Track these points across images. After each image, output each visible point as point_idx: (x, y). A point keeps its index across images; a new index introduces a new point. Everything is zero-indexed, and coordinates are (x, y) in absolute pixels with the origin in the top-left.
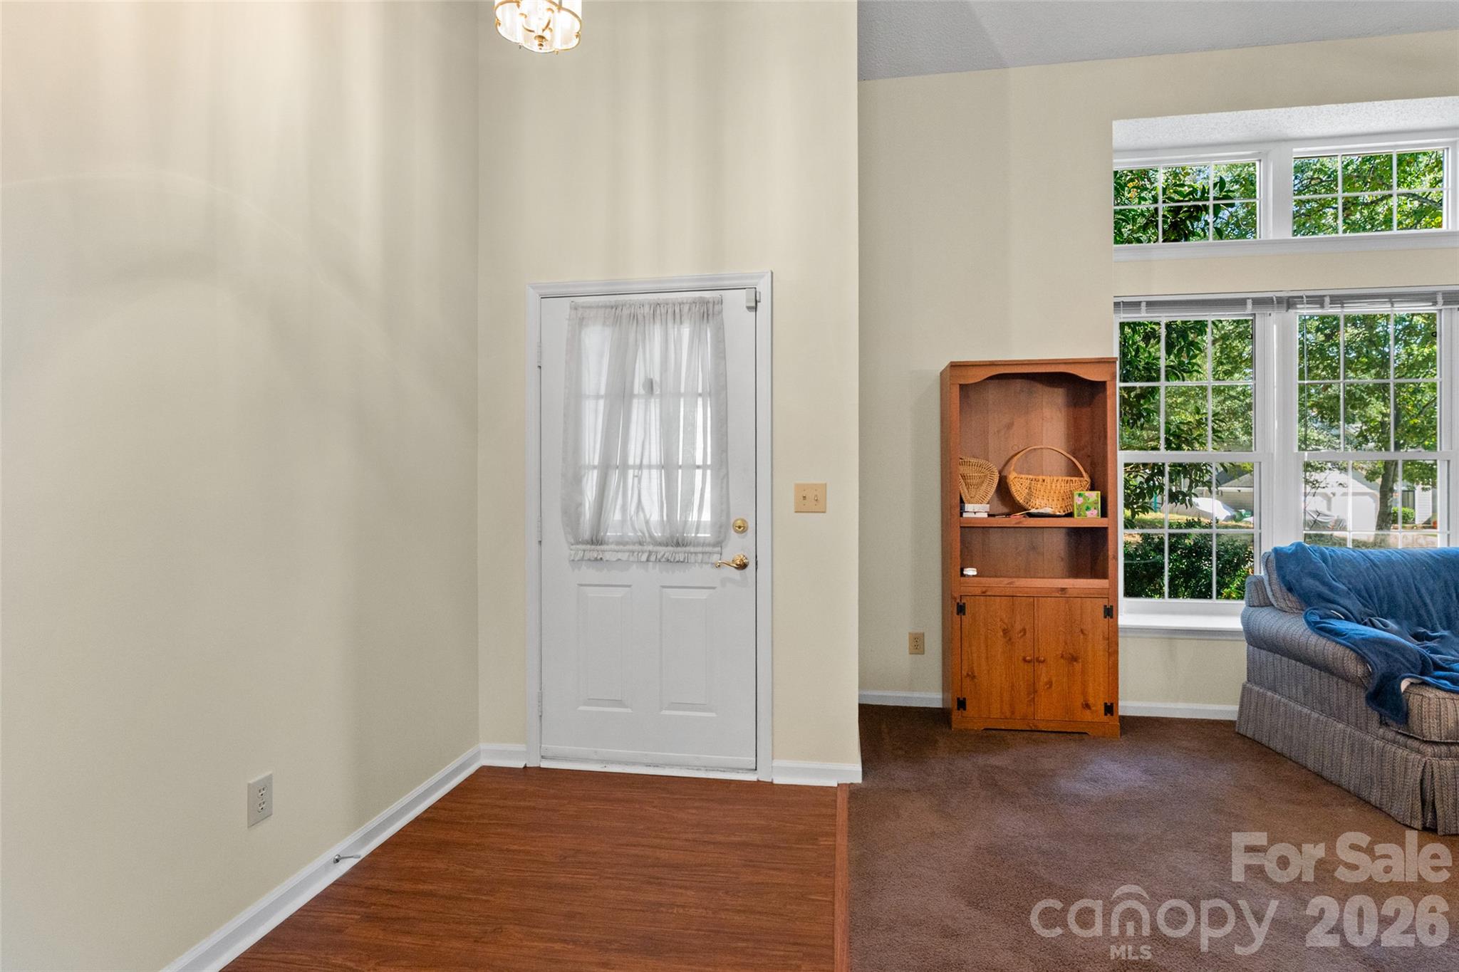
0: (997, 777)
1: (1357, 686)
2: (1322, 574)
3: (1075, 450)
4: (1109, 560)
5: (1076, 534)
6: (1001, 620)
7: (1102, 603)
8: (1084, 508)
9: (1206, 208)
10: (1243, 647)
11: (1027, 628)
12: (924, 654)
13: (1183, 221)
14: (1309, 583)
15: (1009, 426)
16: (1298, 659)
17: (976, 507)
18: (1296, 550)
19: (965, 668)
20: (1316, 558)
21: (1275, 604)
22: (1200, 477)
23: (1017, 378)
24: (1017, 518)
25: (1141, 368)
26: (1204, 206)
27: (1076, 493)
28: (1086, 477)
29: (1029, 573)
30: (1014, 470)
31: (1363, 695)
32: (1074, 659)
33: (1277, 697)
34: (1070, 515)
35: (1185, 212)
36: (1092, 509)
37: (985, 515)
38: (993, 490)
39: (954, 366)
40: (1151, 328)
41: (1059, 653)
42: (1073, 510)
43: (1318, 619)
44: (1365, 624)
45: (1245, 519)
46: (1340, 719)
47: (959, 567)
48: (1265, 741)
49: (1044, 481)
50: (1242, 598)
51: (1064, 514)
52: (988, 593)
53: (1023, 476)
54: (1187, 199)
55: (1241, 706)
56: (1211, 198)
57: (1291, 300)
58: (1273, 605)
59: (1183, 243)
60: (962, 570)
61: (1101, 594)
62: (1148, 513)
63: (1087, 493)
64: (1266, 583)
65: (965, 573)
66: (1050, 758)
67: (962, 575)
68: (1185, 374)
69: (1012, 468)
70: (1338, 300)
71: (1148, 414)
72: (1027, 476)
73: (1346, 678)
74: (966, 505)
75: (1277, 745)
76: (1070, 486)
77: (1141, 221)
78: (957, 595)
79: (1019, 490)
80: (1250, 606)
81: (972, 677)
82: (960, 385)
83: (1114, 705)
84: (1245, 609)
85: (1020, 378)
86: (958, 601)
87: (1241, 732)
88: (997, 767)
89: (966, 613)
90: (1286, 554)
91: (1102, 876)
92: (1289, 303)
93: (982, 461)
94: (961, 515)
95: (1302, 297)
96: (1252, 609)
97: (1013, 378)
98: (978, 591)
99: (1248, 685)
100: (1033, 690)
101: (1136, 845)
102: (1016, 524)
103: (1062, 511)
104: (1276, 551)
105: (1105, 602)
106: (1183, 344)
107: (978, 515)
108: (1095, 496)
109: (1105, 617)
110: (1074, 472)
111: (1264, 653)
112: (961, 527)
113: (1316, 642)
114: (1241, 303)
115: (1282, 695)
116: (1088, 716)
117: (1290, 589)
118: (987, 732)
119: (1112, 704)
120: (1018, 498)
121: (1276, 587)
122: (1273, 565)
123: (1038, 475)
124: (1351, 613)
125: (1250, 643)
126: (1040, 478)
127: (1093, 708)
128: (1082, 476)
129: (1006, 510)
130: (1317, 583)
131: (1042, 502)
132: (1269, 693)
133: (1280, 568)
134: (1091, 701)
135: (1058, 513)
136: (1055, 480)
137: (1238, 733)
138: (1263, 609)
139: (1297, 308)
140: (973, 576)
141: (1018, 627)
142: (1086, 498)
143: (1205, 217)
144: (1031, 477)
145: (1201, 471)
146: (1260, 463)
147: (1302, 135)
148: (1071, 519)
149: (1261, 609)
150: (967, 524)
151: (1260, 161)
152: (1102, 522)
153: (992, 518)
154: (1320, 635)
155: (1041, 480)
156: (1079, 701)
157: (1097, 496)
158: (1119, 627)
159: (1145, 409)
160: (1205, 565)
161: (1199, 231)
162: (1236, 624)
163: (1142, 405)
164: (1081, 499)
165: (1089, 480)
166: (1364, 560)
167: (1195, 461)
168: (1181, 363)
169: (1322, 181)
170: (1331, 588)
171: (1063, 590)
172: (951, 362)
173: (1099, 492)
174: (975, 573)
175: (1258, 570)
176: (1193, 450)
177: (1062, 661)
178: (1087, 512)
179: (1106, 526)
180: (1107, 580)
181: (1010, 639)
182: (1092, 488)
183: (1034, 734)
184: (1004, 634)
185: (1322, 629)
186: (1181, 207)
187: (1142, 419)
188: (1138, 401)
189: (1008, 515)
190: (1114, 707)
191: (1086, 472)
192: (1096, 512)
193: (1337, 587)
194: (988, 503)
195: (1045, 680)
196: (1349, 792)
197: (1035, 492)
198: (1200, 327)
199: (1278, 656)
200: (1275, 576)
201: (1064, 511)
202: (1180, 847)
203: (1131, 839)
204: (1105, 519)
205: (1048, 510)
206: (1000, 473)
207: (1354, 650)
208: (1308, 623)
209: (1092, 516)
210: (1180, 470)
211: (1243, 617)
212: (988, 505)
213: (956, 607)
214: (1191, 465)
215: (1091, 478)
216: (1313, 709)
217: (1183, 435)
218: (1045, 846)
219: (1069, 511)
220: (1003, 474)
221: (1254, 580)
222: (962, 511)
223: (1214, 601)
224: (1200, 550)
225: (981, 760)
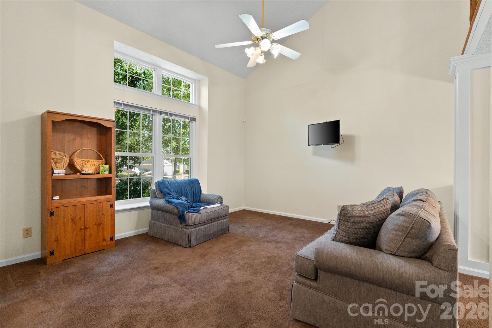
0: (70, 277)
1: (176, 215)
2: (168, 187)
3: (100, 150)
4: (112, 188)
5: (100, 180)
6: (71, 215)
7: (109, 204)
8: (104, 171)
9: (140, 79)
10: (150, 210)
11: (82, 216)
12: (31, 236)
13: (134, 81)
14: (166, 190)
15: (74, 140)
16: (163, 211)
17: (59, 171)
18: (163, 181)
19: (54, 237)
20: (167, 183)
21: (158, 197)
22: (137, 161)
23: (78, 122)
24: (77, 176)
25: (120, 125)
26: (140, 78)
27: (101, 165)
28: (104, 160)
29: (82, 195)
30: (76, 157)
31: (177, 217)
32: (100, 224)
33: (158, 223)
34: (98, 173)
35: (134, 78)
36: (106, 171)
37: (64, 175)
38: (67, 165)
39: (49, 112)
40: (123, 112)
41: (94, 223)
42: (100, 171)
43: (168, 200)
44: (177, 199)
45: (144, 173)
46: (172, 225)
47: (51, 196)
48: (155, 236)
49: (88, 161)
50: (149, 196)
51: (96, 173)
52: (65, 206)
53: (80, 159)
54: (135, 74)
55: (149, 227)
56: (142, 77)
57: (161, 112)
58: (157, 197)
59: (134, 88)
60: (52, 197)
61: (110, 200)
62: (122, 172)
63: (105, 166)
64: (156, 191)
65: (53, 199)
66: (91, 262)
67: (52, 200)
68: (133, 129)
69: (75, 156)
70: (171, 115)
71: (122, 140)
72: (81, 159)
73: (174, 214)
74: (54, 171)
75: (158, 236)
76: (98, 163)
77: (121, 77)
78: (50, 208)
79: (78, 164)
80: (152, 198)
81: (57, 240)
82: (52, 121)
83: (114, 237)
84: (150, 199)
85: (79, 122)
86: (51, 211)
87: (150, 235)
88: (70, 273)
89: (54, 215)
90: (160, 182)
91: (114, 296)
92: (161, 113)
93: (61, 153)
94: (52, 175)
95: (163, 112)
96: (152, 199)
97: (76, 122)
98: (60, 205)
99: (151, 221)
100: (84, 239)
101: (124, 280)
102: (77, 177)
103: (95, 172)
104: (158, 182)
105: (111, 203)
106: (133, 119)
107: (60, 175)
108: (107, 167)
109: (111, 208)
110: (99, 158)
111: (155, 211)
112: (52, 180)
113: (168, 206)
114: (149, 110)
115: (159, 222)
116: (105, 243)
117: (161, 192)
118: (64, 261)
119: (113, 237)
120: (78, 168)
121: (158, 192)
122: (157, 186)
123: (86, 159)
124: (174, 196)
125: (151, 209)
126: (87, 160)
127: (106, 240)
128: (102, 159)
129: (72, 172)
130: (167, 190)
131: (88, 169)
132: (156, 222)
133: (159, 186)
134: (106, 237)
135: (94, 173)
136: (93, 161)
137: (149, 236)
138: (155, 198)
139: (162, 115)
140: (57, 199)
141: (78, 217)
142: (104, 167)
143: (140, 82)
144: (83, 160)
145: (137, 159)
146: (153, 157)
147: (163, 67)
148: (99, 175)
149: (154, 199)
150: (56, 178)
151: (154, 71)
152: (110, 176)
153: (66, 176)
154: (169, 204)
155: (87, 161)
156: (101, 239)
157: (108, 167)
158: (115, 210)
159: (121, 138)
160: (139, 187)
161: (139, 86)
162: (148, 204)
163: (120, 137)
164: (103, 168)
165: (105, 161)
166: (177, 183)
167: (135, 156)
168: (132, 125)
169: (164, 81)
170: (170, 191)
171: (96, 200)
172: (48, 111)
173: (109, 165)
174: (58, 198)
175: (153, 187)
176: (135, 152)
177: (95, 226)
178: (105, 172)
179: (111, 177)
180: (111, 195)
181: (74, 222)
182: (106, 164)
183: (84, 255)
184: (72, 220)
185: (169, 202)
186: (134, 77)
187: (120, 142)
188: (119, 135)
189: (73, 174)
190: (113, 238)
191: (104, 158)
192: (108, 172)
193: (172, 191)
194: (64, 170)
195: (89, 235)
196: (174, 243)
197: (85, 165)
198: (138, 115)
199: (158, 211)
200: (158, 189)
201: (96, 172)
202: (136, 275)
203: (122, 279)
204: (111, 174)
205: (91, 172)
206: (70, 157)
207: (175, 206)
208: (166, 201)
209: (106, 174)
210: (132, 158)
211: (150, 202)
212: (65, 171)
213: (49, 213)
214: (134, 157)
215: (106, 160)
216: (166, 224)
217: (132, 148)
218: (93, 295)
219: (98, 172)
220: (71, 158)
221: (152, 191)
222: (53, 173)
223: (142, 198)
224: (137, 183)
225: (62, 273)
